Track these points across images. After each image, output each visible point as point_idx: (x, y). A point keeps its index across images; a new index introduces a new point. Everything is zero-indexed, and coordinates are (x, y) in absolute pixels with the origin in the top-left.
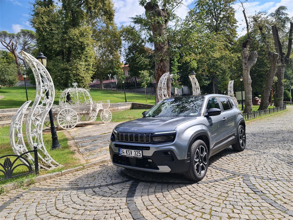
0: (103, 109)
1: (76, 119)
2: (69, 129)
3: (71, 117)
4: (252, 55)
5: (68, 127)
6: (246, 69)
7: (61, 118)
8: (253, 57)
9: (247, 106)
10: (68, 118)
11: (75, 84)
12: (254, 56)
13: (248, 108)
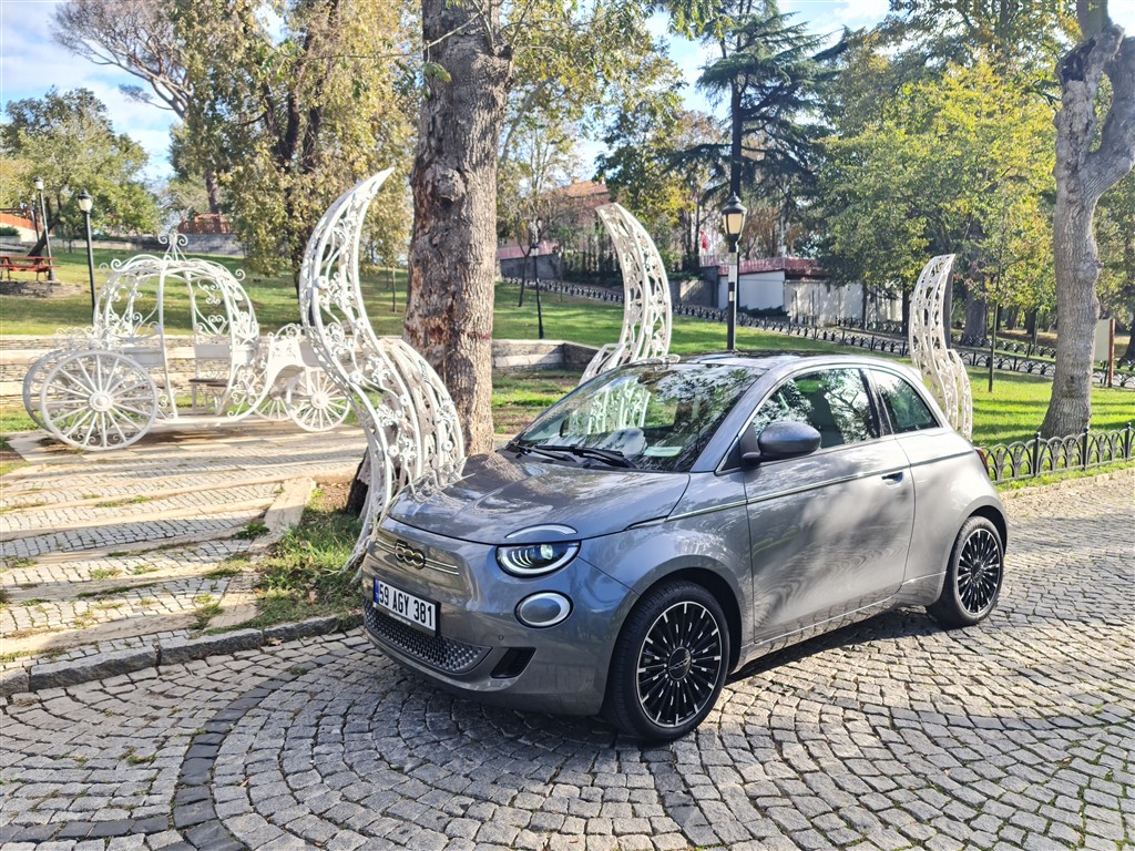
0: (300, 364)
1: (149, 403)
2: (106, 448)
3: (120, 392)
4: (1118, 124)
6: (1073, 197)
8: (1121, 133)
9: (1064, 400)
11: (174, 241)
12: (1126, 127)
13: (1066, 409)
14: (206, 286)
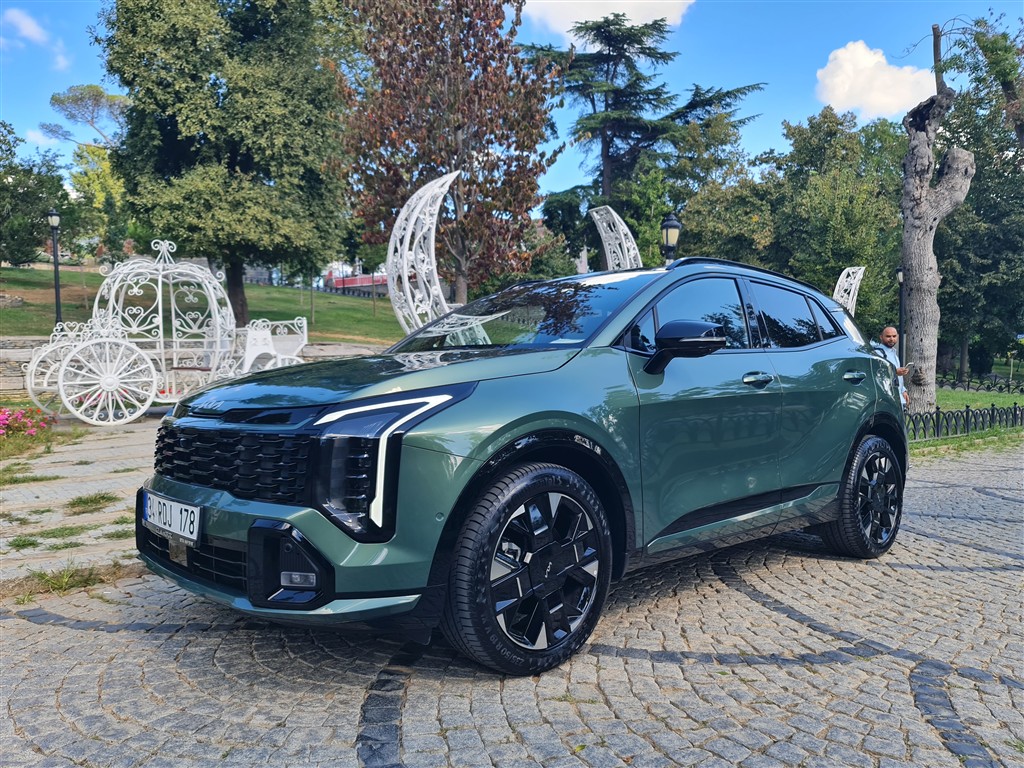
0: (273, 353)
1: (149, 384)
2: (112, 423)
3: (124, 374)
5: (107, 416)
6: (917, 223)
7: (79, 378)
8: (954, 173)
9: (914, 387)
10: (109, 381)
11: (165, 247)
13: (916, 395)
14: (186, 287)
